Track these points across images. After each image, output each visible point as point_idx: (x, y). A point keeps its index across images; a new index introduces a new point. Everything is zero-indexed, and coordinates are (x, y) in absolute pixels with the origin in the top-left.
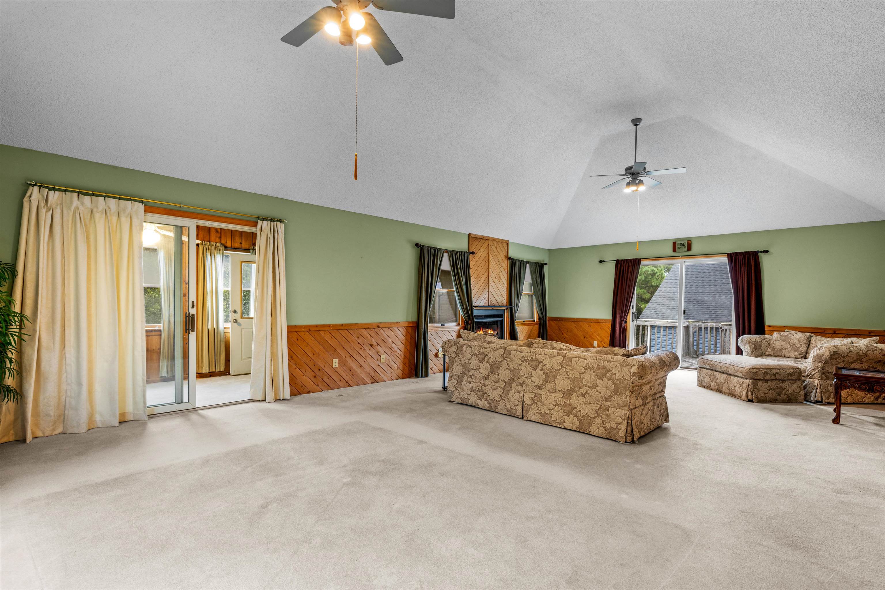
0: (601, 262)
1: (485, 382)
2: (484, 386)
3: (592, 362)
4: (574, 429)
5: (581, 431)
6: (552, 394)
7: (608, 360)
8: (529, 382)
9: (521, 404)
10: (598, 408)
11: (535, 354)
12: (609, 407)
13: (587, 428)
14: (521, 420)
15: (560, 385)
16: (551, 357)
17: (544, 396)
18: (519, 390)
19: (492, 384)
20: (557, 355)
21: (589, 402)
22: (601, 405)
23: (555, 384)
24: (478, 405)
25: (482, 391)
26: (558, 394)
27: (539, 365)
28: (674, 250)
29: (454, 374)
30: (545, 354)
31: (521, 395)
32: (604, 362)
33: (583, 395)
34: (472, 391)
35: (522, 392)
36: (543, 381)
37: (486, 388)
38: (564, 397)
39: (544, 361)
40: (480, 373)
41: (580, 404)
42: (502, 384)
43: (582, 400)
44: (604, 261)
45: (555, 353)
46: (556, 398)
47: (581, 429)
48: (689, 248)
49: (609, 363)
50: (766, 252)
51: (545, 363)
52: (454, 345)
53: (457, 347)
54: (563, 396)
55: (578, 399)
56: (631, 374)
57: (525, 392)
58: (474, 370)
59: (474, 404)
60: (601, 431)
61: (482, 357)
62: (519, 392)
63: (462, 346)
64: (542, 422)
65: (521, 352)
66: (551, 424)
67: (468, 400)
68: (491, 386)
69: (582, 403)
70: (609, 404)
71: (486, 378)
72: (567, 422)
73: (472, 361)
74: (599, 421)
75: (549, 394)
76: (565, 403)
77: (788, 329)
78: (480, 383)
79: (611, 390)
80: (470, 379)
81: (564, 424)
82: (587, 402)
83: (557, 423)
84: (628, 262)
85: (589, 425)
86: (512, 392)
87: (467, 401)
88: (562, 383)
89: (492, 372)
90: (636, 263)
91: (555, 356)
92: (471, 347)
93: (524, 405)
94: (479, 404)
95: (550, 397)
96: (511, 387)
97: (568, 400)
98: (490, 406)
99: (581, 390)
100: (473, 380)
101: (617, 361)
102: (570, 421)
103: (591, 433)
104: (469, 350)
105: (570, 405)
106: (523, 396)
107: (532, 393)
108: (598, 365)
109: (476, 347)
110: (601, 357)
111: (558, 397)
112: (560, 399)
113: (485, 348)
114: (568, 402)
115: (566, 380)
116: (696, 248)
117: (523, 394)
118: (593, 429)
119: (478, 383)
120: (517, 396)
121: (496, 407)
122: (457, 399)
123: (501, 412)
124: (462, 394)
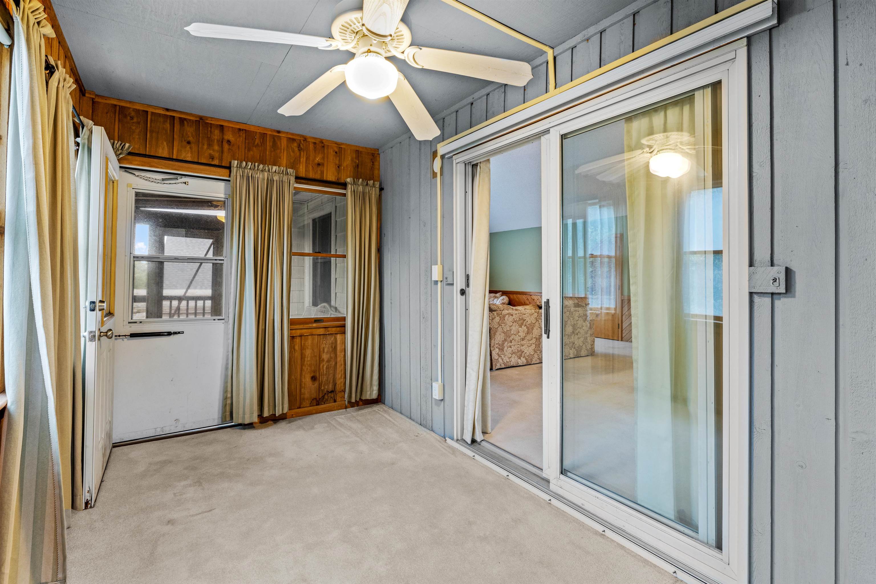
1: (522, 342)
2: (522, 346)
24: (518, 364)
25: (521, 350)
29: (496, 343)
34: (513, 353)
40: (519, 336)
42: (534, 340)
52: (497, 316)
53: (500, 318)
58: (515, 334)
59: (515, 365)
61: (521, 322)
63: (504, 316)
67: (510, 362)
68: (527, 344)
71: (523, 339)
73: (513, 328)
78: (518, 344)
80: (510, 344)
85: (580, 351)
87: (509, 364)
89: (528, 333)
92: (512, 315)
94: (519, 362)
98: (527, 361)
100: (513, 344)
103: (581, 356)
104: (511, 318)
113: (524, 314)
121: (531, 360)
122: (500, 365)
123: (535, 363)
124: (504, 359)
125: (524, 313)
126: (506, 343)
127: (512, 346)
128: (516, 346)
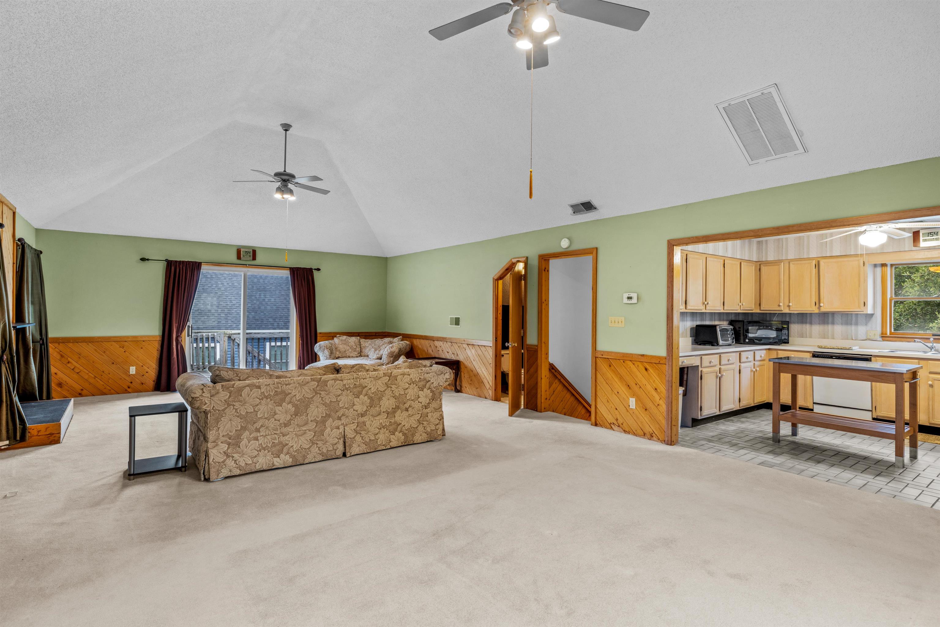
0: (143, 259)
1: (284, 430)
2: (283, 436)
3: (415, 376)
4: (400, 445)
5: (406, 444)
6: (376, 418)
7: (427, 372)
8: (351, 412)
9: (341, 441)
10: (419, 417)
11: (358, 380)
12: (428, 413)
13: (412, 438)
14: (344, 459)
15: (385, 406)
16: (377, 379)
17: (368, 423)
18: (336, 425)
19: (295, 430)
20: (383, 376)
21: (411, 414)
22: (421, 414)
23: (380, 406)
24: (274, 466)
25: (280, 443)
26: (382, 416)
27: (363, 391)
28: (239, 257)
29: (221, 435)
30: (370, 377)
31: (341, 430)
32: (424, 375)
33: (407, 410)
34: (262, 449)
35: (342, 428)
36: (367, 407)
37: (286, 438)
38: (389, 417)
39: (369, 385)
40: (276, 420)
41: (404, 419)
42: (312, 425)
43: (405, 414)
44: (148, 260)
45: (382, 374)
46: (381, 421)
47: (406, 442)
48: (254, 258)
49: (428, 374)
50: (318, 270)
51: (370, 387)
52: (223, 391)
53: (230, 393)
54: (387, 416)
55: (402, 415)
56: (444, 380)
57: (345, 426)
59: (265, 468)
60: (424, 437)
62: (338, 428)
63: (240, 390)
64: (368, 451)
65: (342, 380)
66: (377, 450)
68: (294, 433)
69: (406, 417)
70: (428, 410)
71: (286, 425)
72: (393, 440)
73: (261, 407)
74: (422, 429)
75: (372, 419)
76: (390, 422)
77: (339, 335)
78: (276, 434)
79: (429, 398)
81: (390, 444)
82: (410, 414)
83: (383, 445)
84: (185, 264)
85: (413, 435)
86: (328, 430)
87: (252, 468)
88: (387, 403)
89: (296, 414)
90: (196, 266)
91: (381, 377)
92: (259, 387)
93: (347, 440)
94: (275, 463)
95: (374, 421)
96: (325, 426)
97: (393, 419)
98: (295, 460)
99: (406, 405)
100: (261, 434)
101: (434, 372)
102: (397, 438)
103: (415, 442)
104: (256, 393)
105: (395, 422)
106: (344, 431)
107: (353, 424)
108: (420, 378)
109: (271, 385)
110: (422, 370)
111: (382, 419)
112: (385, 420)
114: (393, 421)
115: (391, 399)
116: (261, 258)
117: (343, 428)
118: (418, 438)
119: (271, 435)
120: (336, 433)
121: (305, 457)
122: (230, 471)
123: (313, 461)
124: (241, 459)
125: (287, 383)
126: (247, 433)
127: (259, 438)
128: (268, 437)
